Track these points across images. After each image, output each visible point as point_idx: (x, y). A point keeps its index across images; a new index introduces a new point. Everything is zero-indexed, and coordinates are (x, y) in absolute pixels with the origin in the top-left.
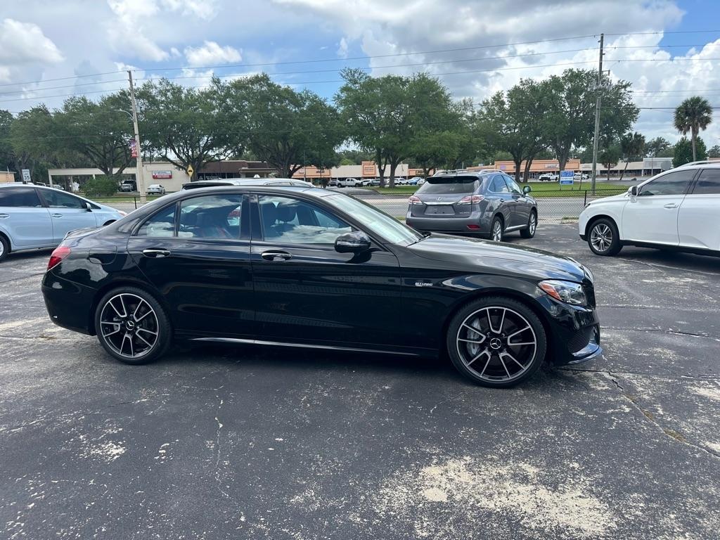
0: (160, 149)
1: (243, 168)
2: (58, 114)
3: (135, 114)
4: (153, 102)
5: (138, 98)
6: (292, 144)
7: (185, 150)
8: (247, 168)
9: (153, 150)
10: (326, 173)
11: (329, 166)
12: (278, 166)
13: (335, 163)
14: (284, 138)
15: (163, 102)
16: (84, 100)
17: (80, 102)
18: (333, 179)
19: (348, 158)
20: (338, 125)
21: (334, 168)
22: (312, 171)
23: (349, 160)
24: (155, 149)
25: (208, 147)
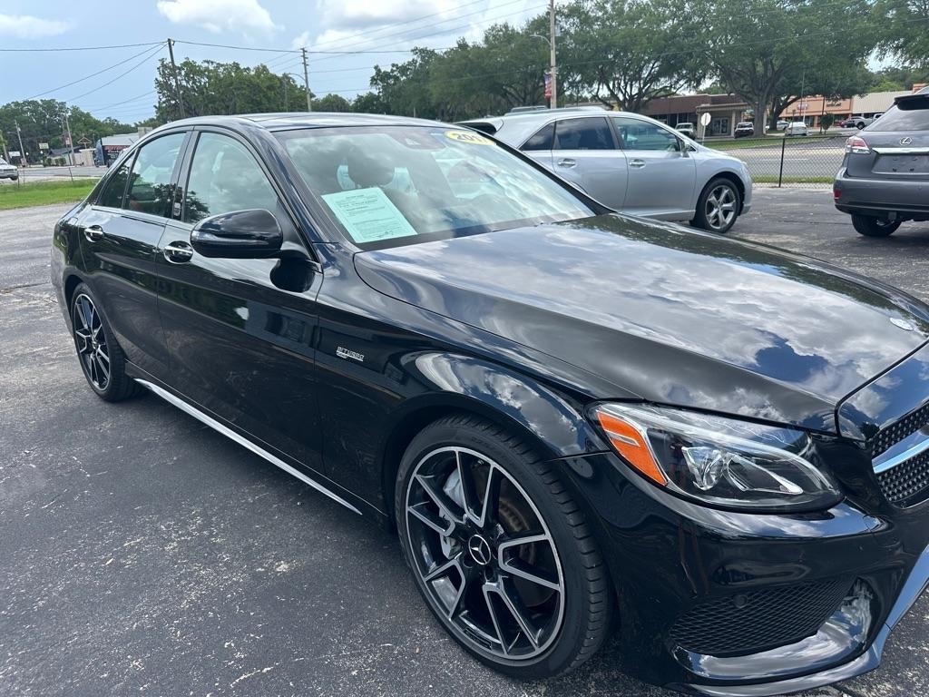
0: (591, 86)
1: (703, 105)
2: (476, 48)
3: (553, 39)
4: (586, 20)
5: (568, 16)
6: (777, 63)
7: (622, 84)
8: (708, 105)
9: (583, 88)
10: (843, 106)
11: (848, 94)
12: (751, 99)
13: (859, 89)
14: (764, 54)
15: (597, 19)
16: (506, 27)
17: (501, 30)
18: (853, 115)
19: (893, 80)
20: (865, 23)
21: (856, 98)
22: (815, 105)
23: (893, 84)
24: (586, 85)
25: (654, 78)
